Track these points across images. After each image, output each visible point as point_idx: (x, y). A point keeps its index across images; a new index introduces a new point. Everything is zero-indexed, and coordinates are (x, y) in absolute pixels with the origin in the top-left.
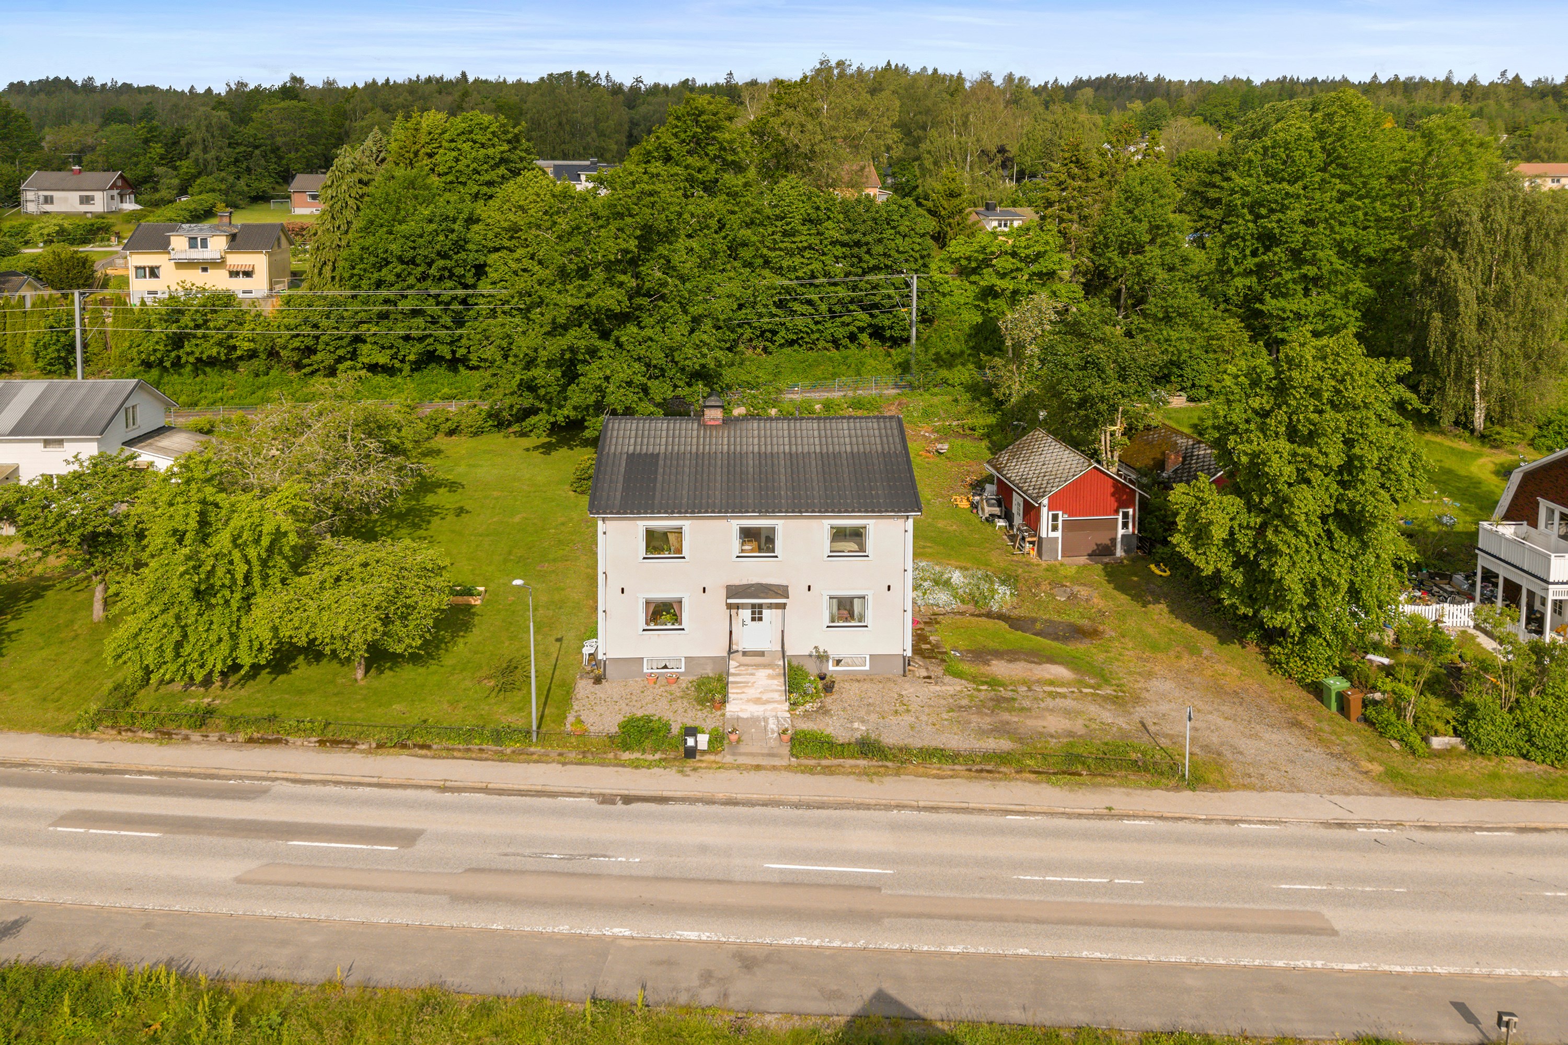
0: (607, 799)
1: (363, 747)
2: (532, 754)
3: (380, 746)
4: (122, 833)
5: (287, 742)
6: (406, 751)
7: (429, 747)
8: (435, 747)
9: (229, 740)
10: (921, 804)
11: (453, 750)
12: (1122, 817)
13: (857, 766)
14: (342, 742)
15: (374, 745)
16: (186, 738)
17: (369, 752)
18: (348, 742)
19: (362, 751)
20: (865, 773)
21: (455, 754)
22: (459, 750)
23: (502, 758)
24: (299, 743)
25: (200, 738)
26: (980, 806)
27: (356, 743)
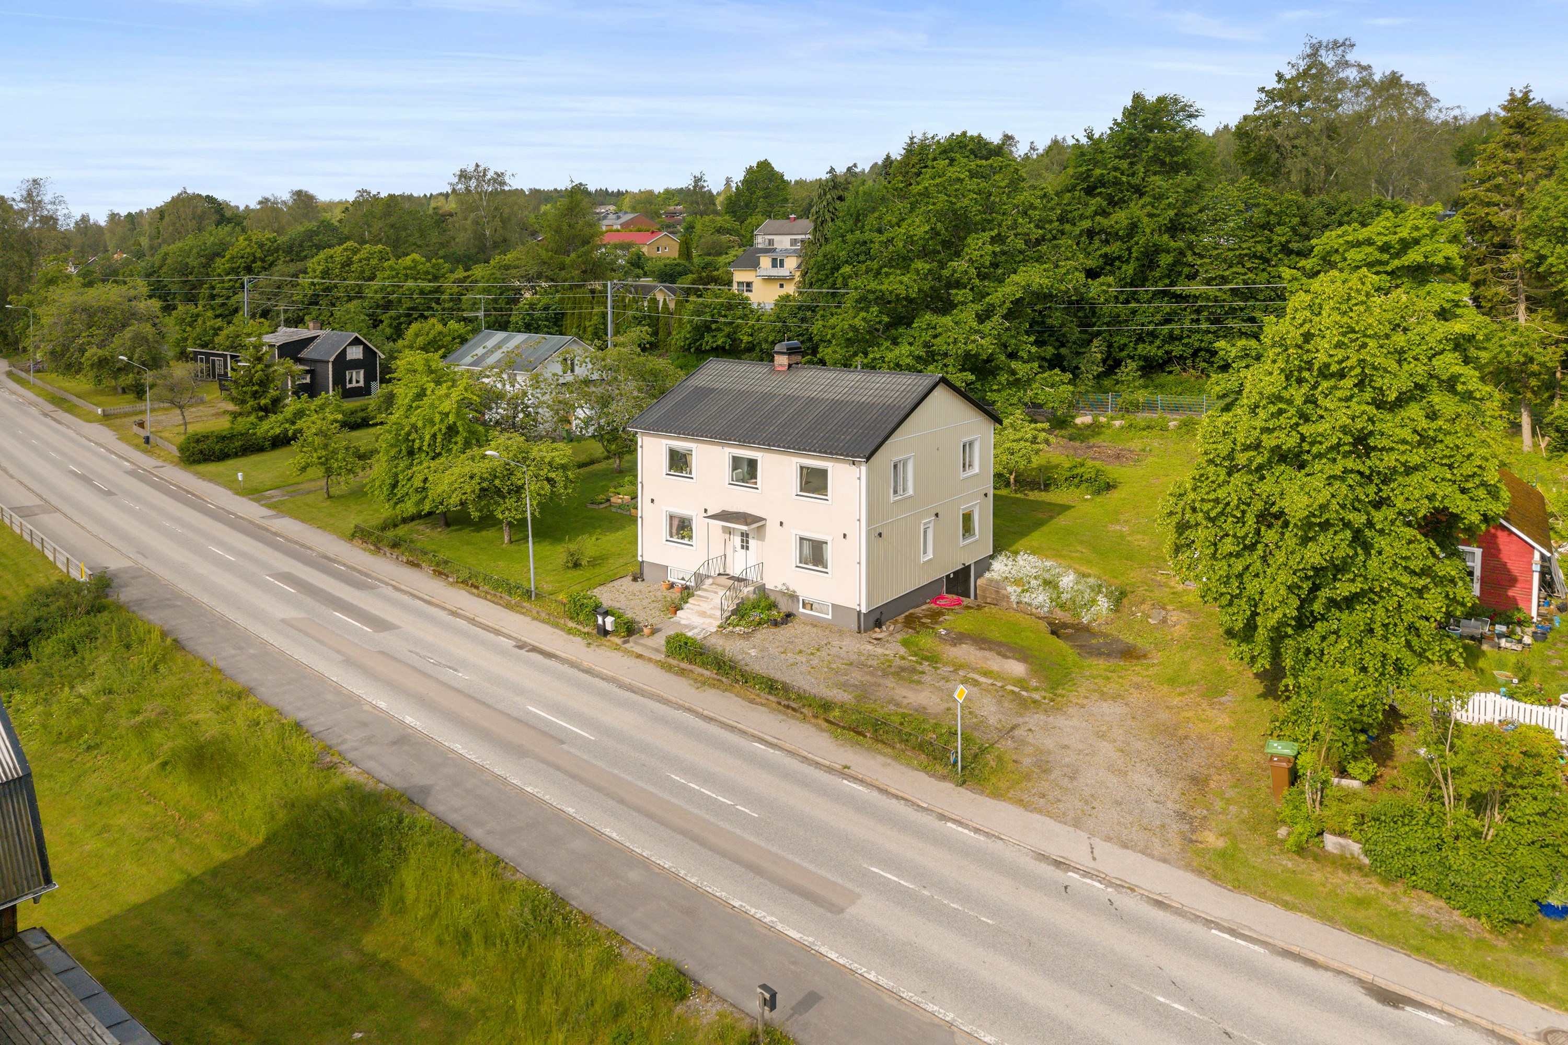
0: (522, 646)
1: (451, 579)
5: (421, 567)
7: (477, 587)
8: (481, 588)
13: (702, 675)
14: (443, 574)
17: (452, 584)
19: (448, 582)
20: (703, 682)
23: (507, 606)
24: (426, 569)
27: (448, 576)
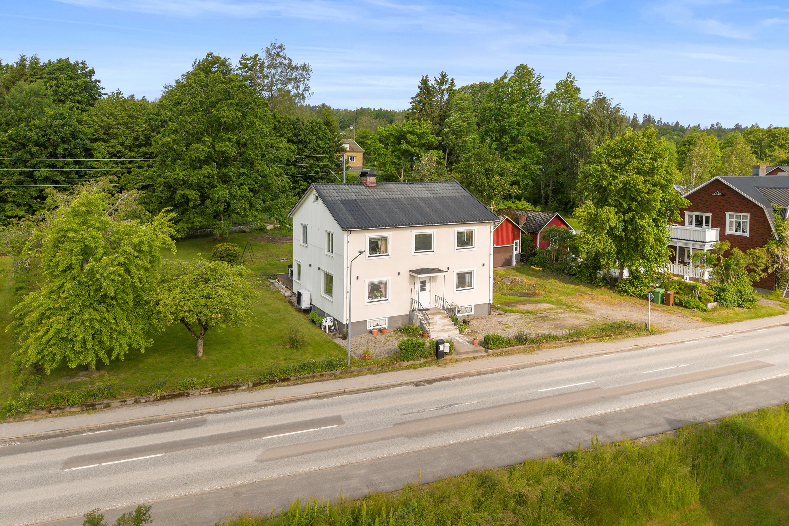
0: (418, 384)
1: (244, 388)
2: (352, 372)
3: (255, 385)
4: (130, 460)
5: (188, 394)
6: (275, 385)
7: (288, 379)
8: (292, 378)
9: (143, 401)
10: (565, 358)
11: (304, 378)
12: (644, 347)
13: (519, 349)
14: (228, 387)
15: (251, 385)
16: (108, 406)
17: (249, 389)
18: (233, 386)
19: (244, 390)
20: (524, 352)
21: (306, 380)
22: (308, 378)
23: (336, 378)
24: (198, 393)
25: (120, 404)
26: (589, 354)
27: (239, 386)
